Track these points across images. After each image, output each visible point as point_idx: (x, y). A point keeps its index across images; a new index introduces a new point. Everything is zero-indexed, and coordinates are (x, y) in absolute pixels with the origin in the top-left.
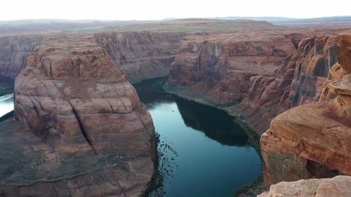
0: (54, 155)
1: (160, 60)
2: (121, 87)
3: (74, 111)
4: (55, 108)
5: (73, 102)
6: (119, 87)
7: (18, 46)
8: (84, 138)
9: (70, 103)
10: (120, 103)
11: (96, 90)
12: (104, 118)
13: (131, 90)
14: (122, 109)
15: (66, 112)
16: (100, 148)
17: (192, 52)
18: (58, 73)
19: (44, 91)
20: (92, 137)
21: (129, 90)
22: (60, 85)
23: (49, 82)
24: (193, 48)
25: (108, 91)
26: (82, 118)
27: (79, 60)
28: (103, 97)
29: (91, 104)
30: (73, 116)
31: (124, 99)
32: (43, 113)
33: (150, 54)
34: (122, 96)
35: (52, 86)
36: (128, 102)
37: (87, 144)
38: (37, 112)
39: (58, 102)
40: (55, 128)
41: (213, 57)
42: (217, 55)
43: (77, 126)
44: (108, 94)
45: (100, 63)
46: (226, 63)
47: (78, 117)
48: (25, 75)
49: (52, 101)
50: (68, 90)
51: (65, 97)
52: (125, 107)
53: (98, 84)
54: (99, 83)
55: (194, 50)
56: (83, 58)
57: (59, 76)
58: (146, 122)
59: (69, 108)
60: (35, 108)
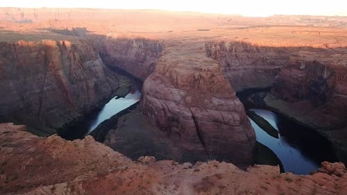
0: (176, 148)
1: (265, 70)
2: (232, 103)
3: (194, 117)
4: (179, 112)
5: (193, 109)
6: (231, 102)
7: (134, 43)
8: (199, 140)
9: (191, 111)
10: (230, 117)
11: (211, 102)
12: (216, 127)
13: (240, 107)
14: (232, 122)
15: (188, 117)
16: (211, 150)
17: (299, 69)
18: (182, 84)
19: (170, 97)
20: (206, 141)
21: (239, 106)
22: (182, 93)
23: (175, 91)
24: (300, 65)
25: (222, 105)
26: (199, 124)
27: (200, 76)
28: (217, 110)
29: (207, 113)
30: (193, 121)
31: (234, 114)
32: (169, 115)
33: (254, 63)
34: (232, 111)
35: (177, 94)
36: (237, 117)
37: (202, 145)
38: (165, 113)
39: (181, 108)
40: (177, 127)
41: (321, 78)
42: (325, 76)
43: (195, 129)
44: (221, 108)
45: (216, 81)
46: (334, 86)
47: (195, 122)
48: (154, 80)
49: (177, 107)
50: (189, 99)
51: (187, 105)
52: (235, 121)
53: (214, 98)
54: (214, 96)
55: (301, 67)
56: (203, 74)
57: (183, 86)
58: (250, 135)
59: (190, 115)
60: (163, 109)
